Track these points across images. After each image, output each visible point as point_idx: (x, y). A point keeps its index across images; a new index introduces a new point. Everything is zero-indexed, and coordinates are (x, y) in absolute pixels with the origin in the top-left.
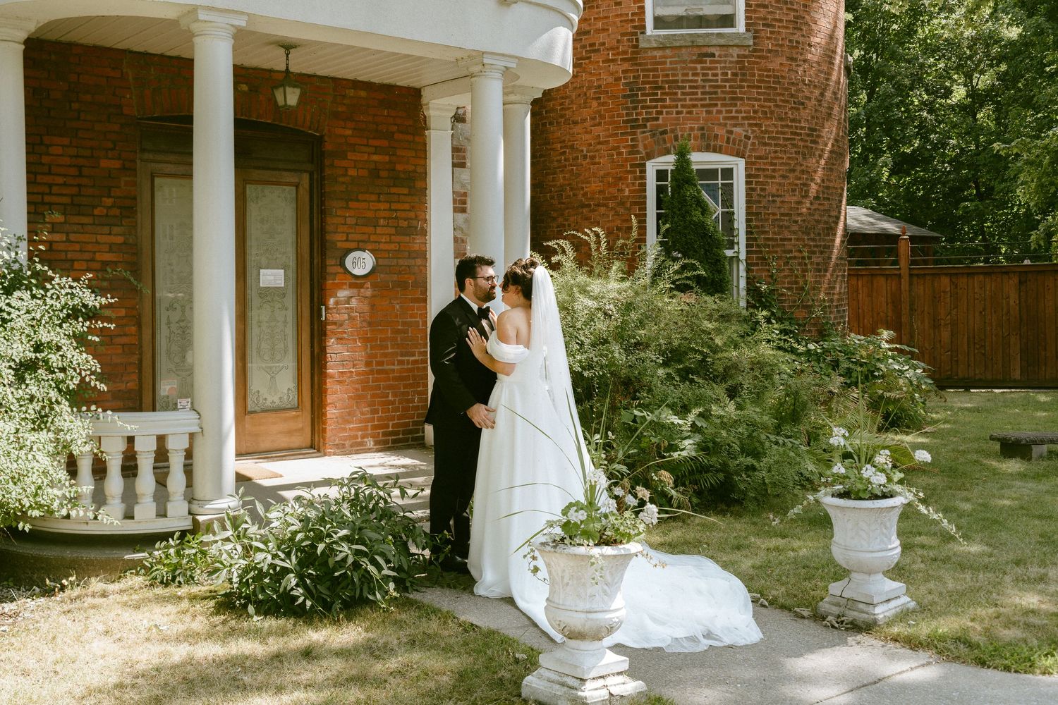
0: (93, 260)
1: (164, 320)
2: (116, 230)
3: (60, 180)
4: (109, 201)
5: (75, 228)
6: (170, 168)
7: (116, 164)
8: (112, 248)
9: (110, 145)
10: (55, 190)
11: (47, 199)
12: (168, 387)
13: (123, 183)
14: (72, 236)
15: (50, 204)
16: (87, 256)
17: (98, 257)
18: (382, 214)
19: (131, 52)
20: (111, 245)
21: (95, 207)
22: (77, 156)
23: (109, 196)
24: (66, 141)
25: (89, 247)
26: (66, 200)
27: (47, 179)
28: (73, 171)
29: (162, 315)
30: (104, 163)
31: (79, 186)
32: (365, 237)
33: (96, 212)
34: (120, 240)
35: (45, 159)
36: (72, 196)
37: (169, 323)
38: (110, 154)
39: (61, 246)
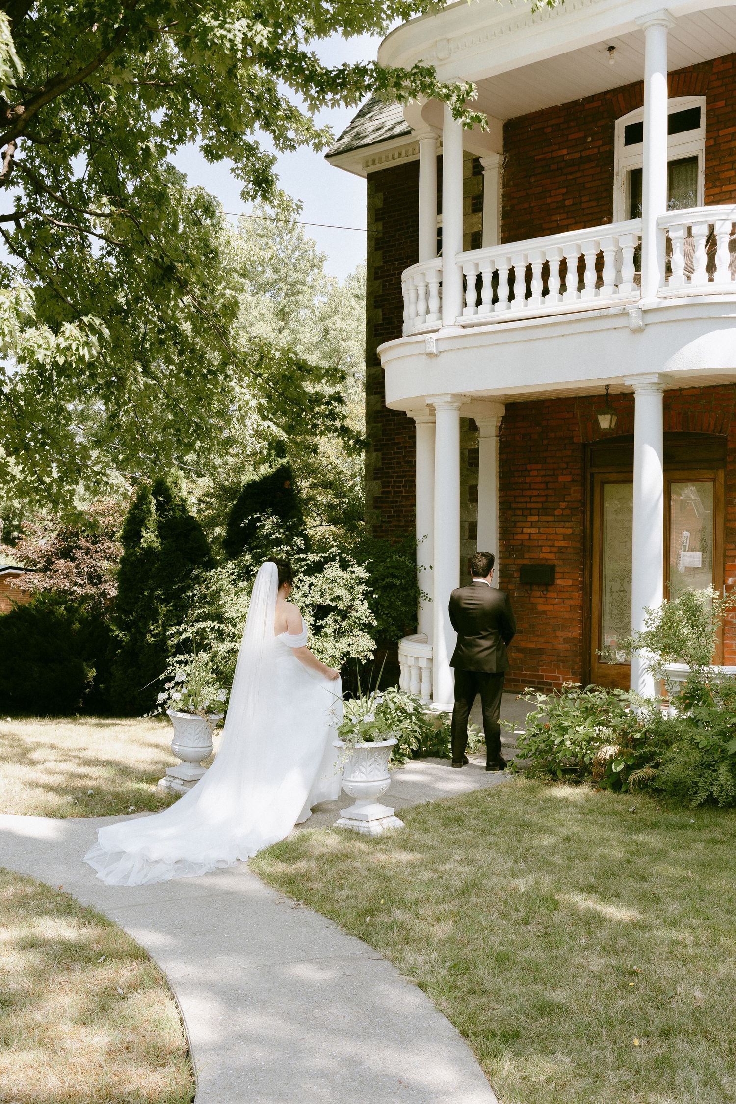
0: (553, 546)
1: (608, 590)
2: (567, 524)
3: (535, 493)
4: (563, 505)
5: (544, 524)
6: (614, 477)
7: (568, 479)
8: (565, 537)
9: (564, 465)
10: (533, 499)
11: (529, 506)
12: (610, 640)
13: (572, 491)
14: (542, 530)
15: (530, 509)
16: (550, 543)
17: (557, 544)
19: (579, 398)
20: (564, 535)
21: (555, 509)
22: (545, 476)
23: (564, 501)
24: (539, 466)
25: (551, 537)
26: (540, 506)
27: (529, 493)
28: (543, 486)
29: (608, 585)
30: (561, 479)
31: (546, 495)
33: (556, 513)
34: (569, 531)
35: (528, 480)
36: (543, 503)
37: (612, 592)
38: (565, 472)
39: (535, 537)
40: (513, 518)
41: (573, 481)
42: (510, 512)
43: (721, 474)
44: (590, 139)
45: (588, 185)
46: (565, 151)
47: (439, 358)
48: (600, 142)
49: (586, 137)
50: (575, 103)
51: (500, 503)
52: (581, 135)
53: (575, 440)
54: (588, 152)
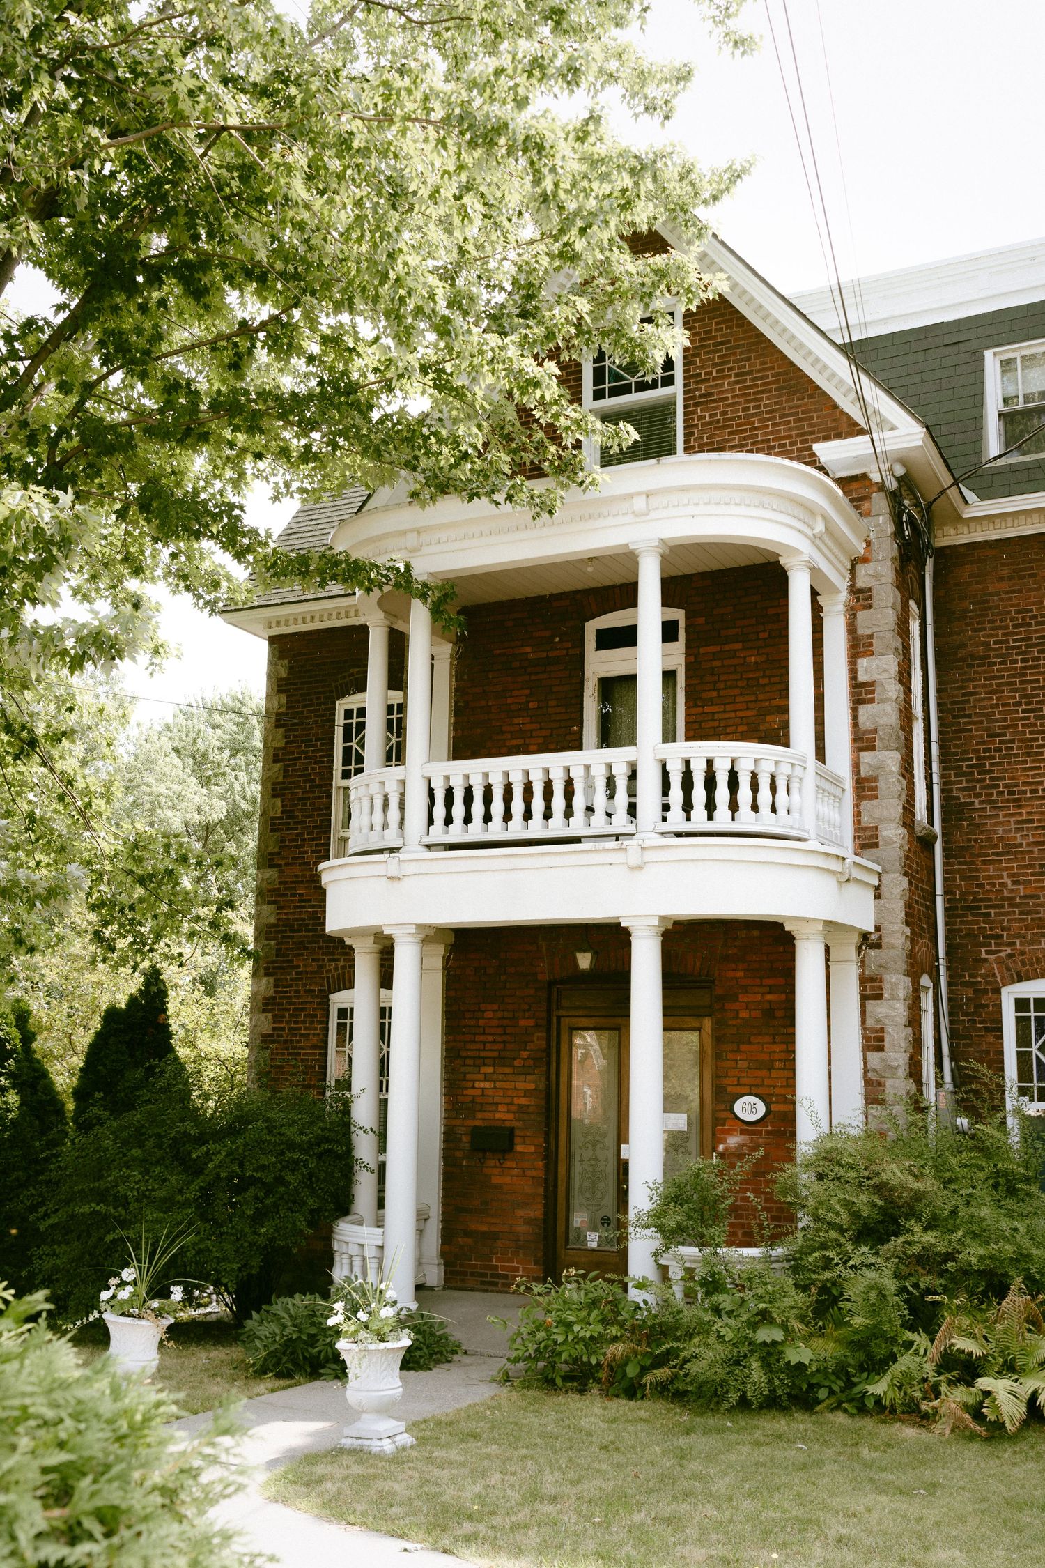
0: (512, 1103)
1: (577, 1158)
2: (530, 1078)
3: (491, 1038)
4: (525, 1054)
5: (501, 1077)
6: (584, 1022)
7: (531, 1022)
8: (527, 1093)
9: (526, 1007)
10: (488, 1046)
11: (483, 1054)
12: (580, 1220)
13: (535, 1038)
14: (498, 1084)
15: (484, 1058)
16: (508, 1100)
17: (516, 1101)
18: (777, 1056)
20: (526, 1091)
21: (514, 1059)
22: (503, 1018)
23: (526, 1050)
24: (495, 1007)
25: (510, 1093)
26: (495, 1054)
27: (482, 1038)
28: (500, 1031)
29: (577, 1152)
30: (522, 1023)
31: (504, 1042)
32: (758, 1081)
33: (516, 1063)
34: (532, 1086)
35: (481, 1022)
36: (499, 1051)
37: (582, 1161)
38: (527, 1014)
39: (490, 1093)
40: (463, 1069)
41: (537, 1026)
42: (458, 1061)
43: (707, 1023)
44: (557, 639)
45: (554, 689)
46: (528, 649)
47: (402, 883)
48: (569, 645)
49: (553, 636)
50: (540, 599)
51: (447, 1050)
52: (547, 633)
53: (539, 977)
54: (555, 653)
